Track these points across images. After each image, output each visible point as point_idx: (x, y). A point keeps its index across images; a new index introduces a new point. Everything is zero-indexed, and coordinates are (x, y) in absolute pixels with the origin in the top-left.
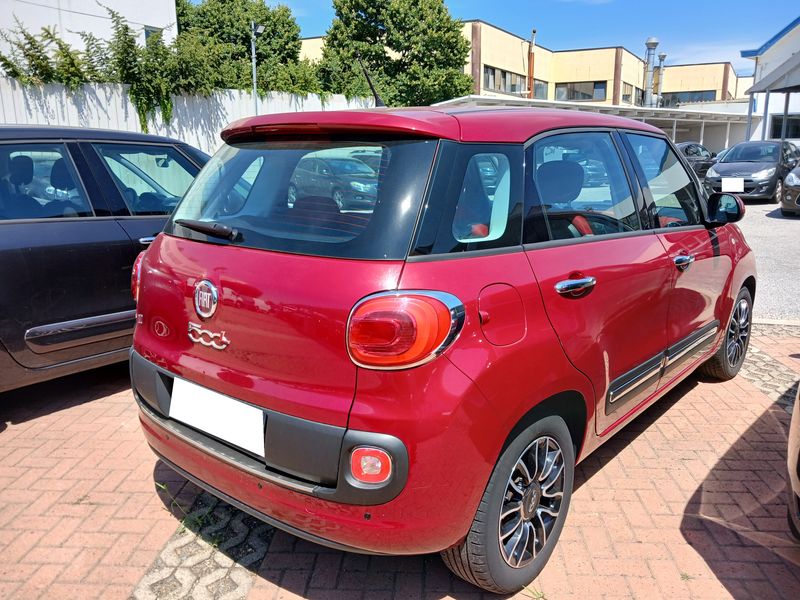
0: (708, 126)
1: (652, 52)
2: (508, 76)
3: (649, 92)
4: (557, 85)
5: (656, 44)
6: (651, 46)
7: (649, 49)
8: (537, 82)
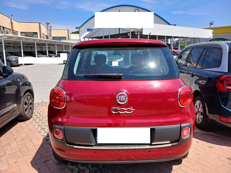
0: (65, 46)
1: (48, 25)
2: (5, 29)
3: (49, 36)
4: (21, 32)
5: (49, 23)
6: (48, 24)
7: (47, 24)
8: (14, 31)
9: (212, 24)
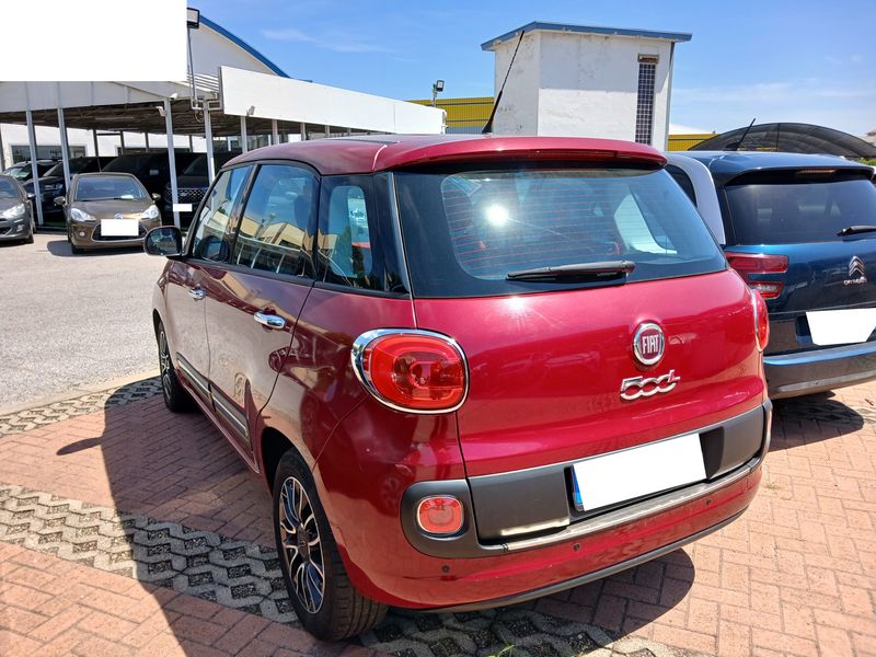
9: (441, 90)
